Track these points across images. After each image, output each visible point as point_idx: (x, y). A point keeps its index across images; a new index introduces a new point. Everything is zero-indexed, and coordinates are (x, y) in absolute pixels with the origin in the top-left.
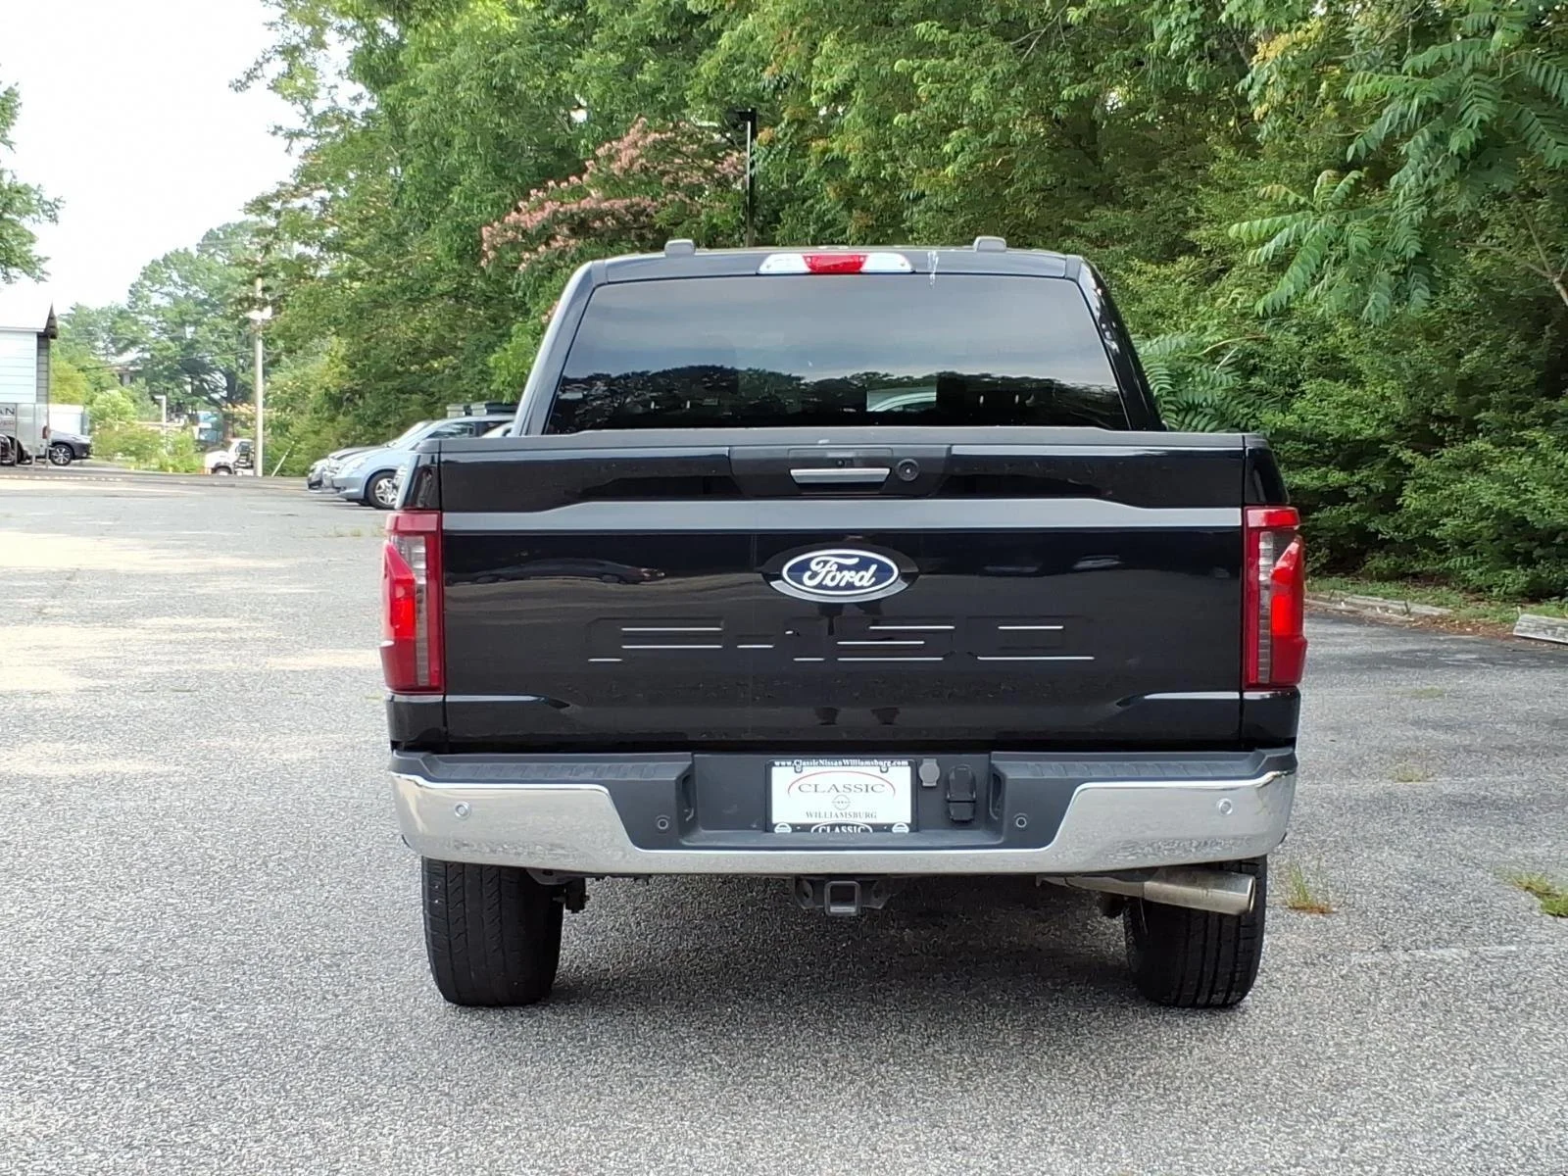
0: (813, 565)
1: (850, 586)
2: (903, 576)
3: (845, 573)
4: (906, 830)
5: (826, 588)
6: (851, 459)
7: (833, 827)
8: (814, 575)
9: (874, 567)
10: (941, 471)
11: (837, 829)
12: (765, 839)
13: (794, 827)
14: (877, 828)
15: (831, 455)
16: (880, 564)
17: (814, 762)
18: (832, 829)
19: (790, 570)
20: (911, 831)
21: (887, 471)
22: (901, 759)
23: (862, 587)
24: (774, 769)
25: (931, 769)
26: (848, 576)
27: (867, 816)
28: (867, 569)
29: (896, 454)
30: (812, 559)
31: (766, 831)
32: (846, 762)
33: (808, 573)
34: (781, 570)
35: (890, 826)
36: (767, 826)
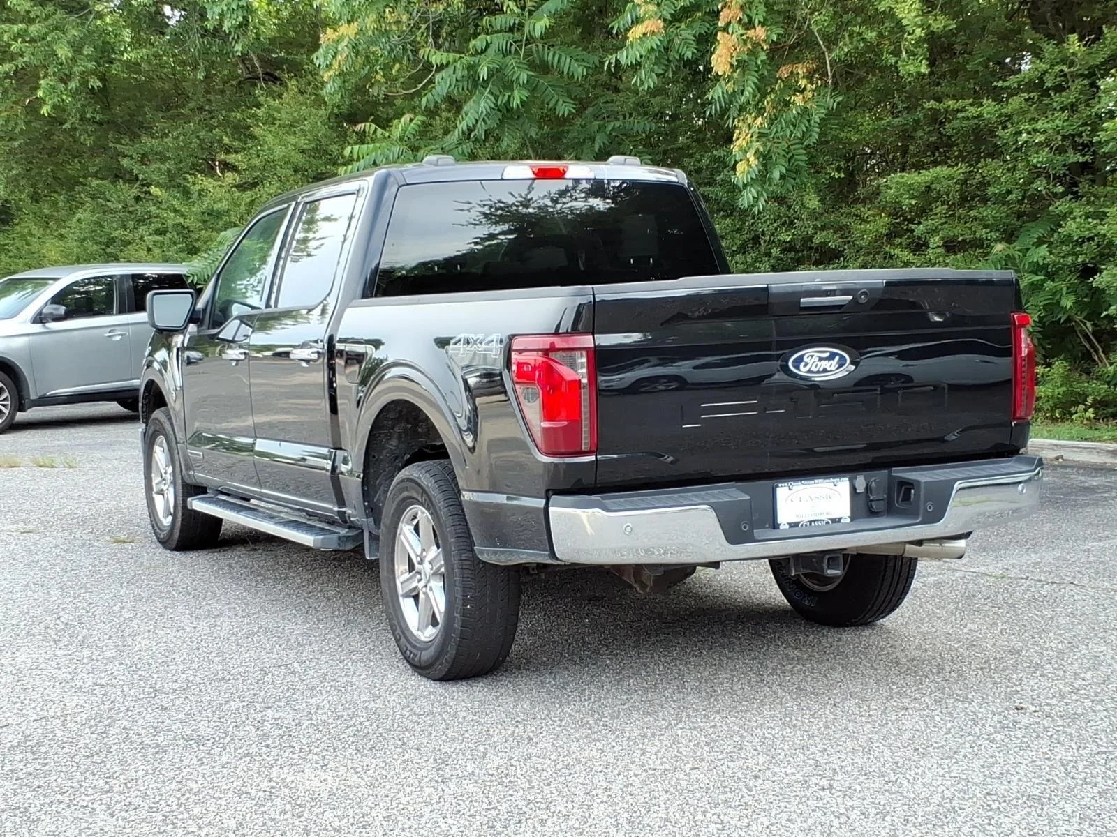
0: (805, 359)
1: (825, 371)
2: (852, 363)
3: (823, 362)
4: (848, 520)
5: (813, 372)
6: (835, 290)
7: (810, 522)
8: (805, 366)
9: (837, 358)
10: (879, 297)
11: (813, 524)
12: (774, 534)
13: (790, 524)
14: (834, 521)
15: (825, 288)
16: (842, 357)
17: (800, 483)
18: (810, 524)
19: (794, 362)
20: (852, 520)
21: (851, 297)
22: (844, 477)
23: (831, 371)
24: (778, 489)
25: (861, 483)
26: (825, 364)
27: (827, 514)
28: (833, 359)
29: (858, 287)
30: (803, 355)
31: (774, 528)
32: (816, 481)
33: (803, 364)
34: (787, 362)
35: (840, 519)
36: (775, 526)
